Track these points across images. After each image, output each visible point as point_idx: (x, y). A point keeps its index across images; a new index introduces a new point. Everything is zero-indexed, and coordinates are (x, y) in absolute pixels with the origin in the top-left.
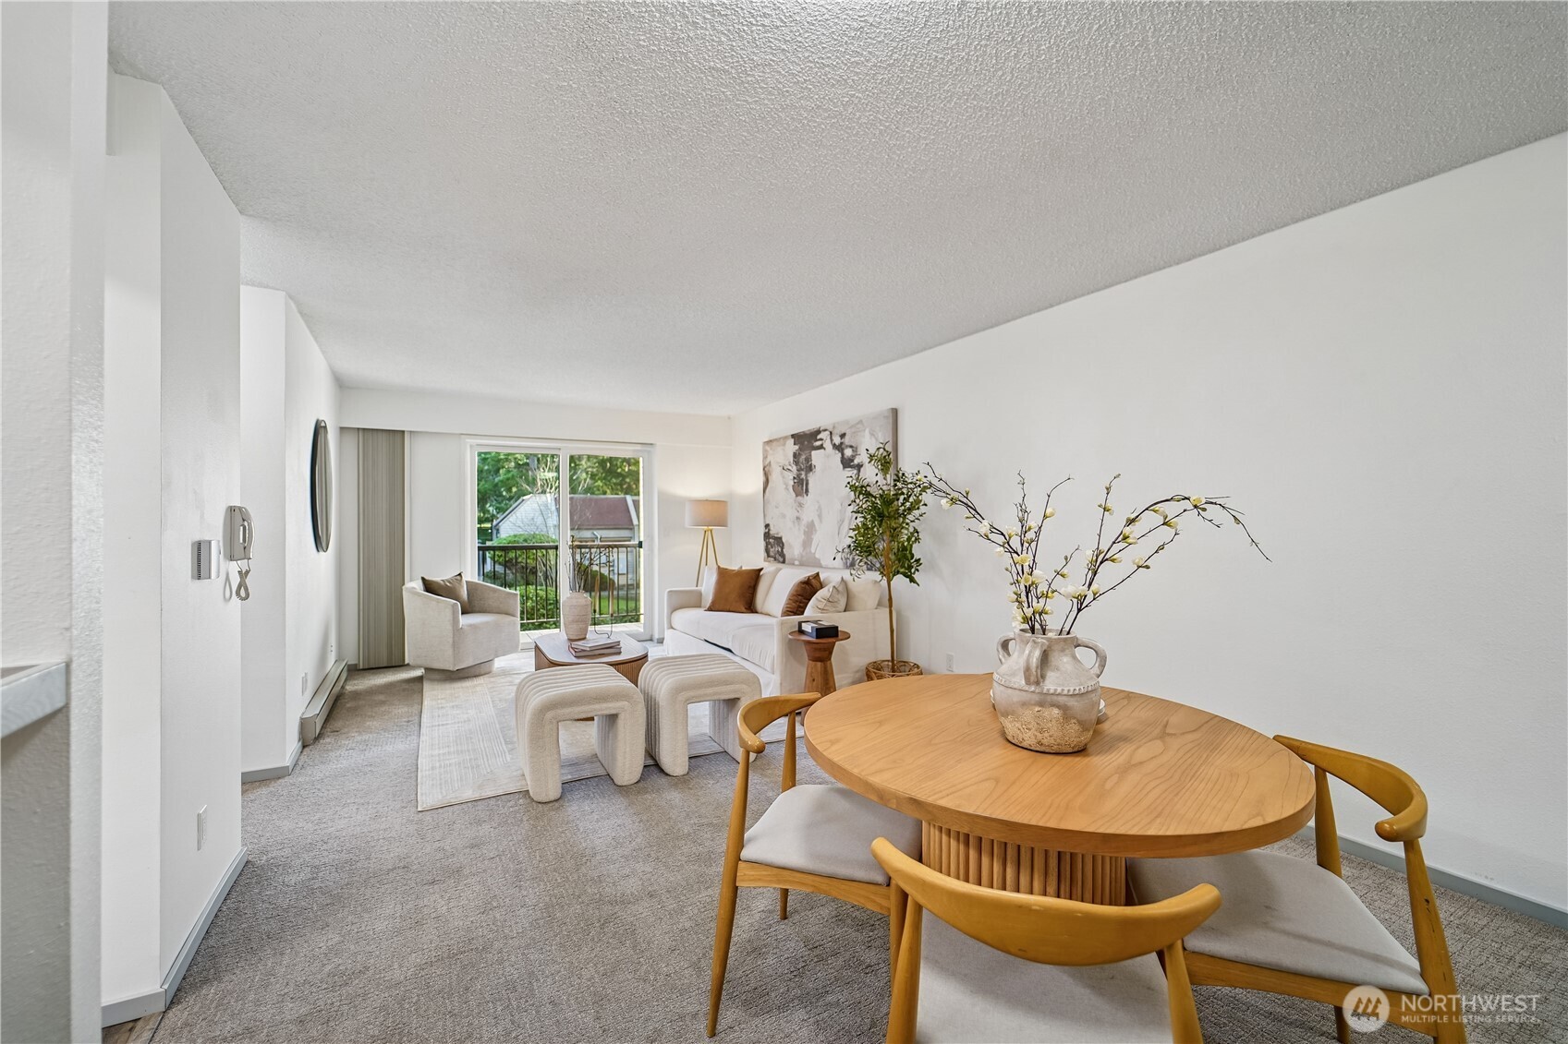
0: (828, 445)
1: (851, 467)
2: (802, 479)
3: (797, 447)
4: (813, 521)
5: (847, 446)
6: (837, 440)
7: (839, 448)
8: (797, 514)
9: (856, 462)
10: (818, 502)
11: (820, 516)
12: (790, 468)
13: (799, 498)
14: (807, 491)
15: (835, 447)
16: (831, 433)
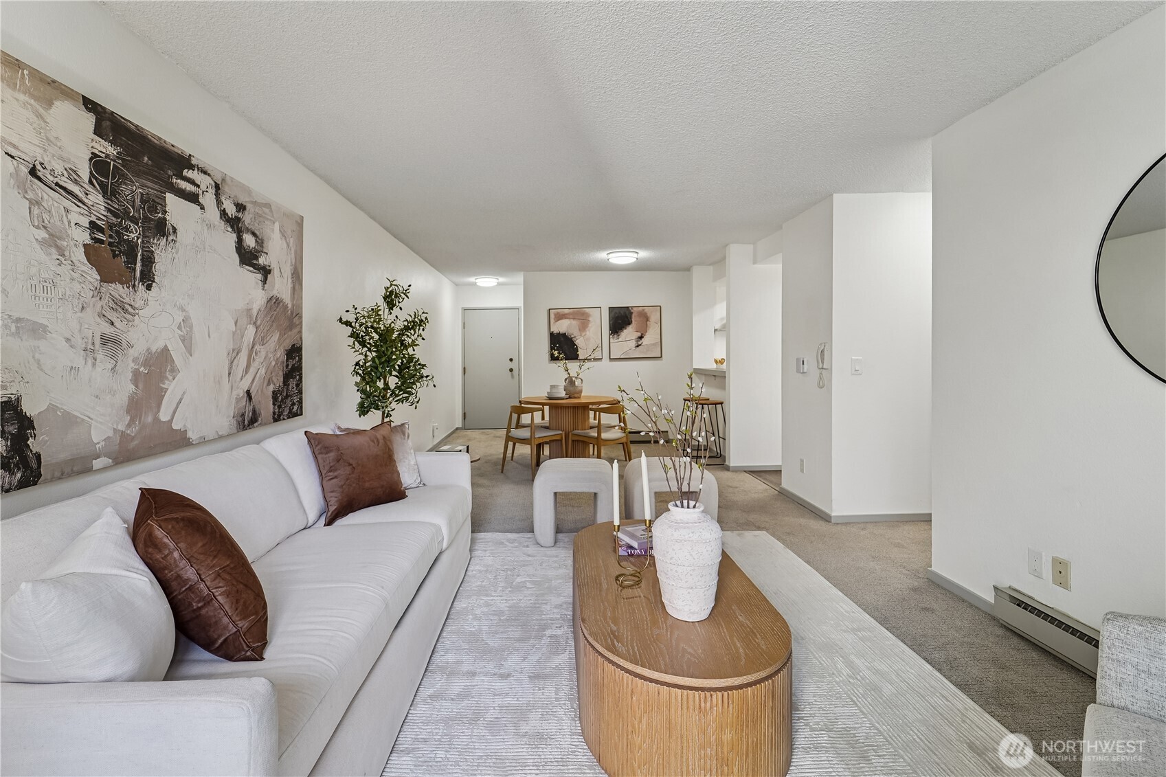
0: (208, 199)
1: (254, 266)
2: (132, 247)
3: (111, 150)
4: (166, 349)
5: (248, 230)
6: (231, 210)
7: (234, 223)
8: (109, 330)
9: (262, 261)
10: (183, 310)
11: (187, 342)
12: (75, 189)
13: (117, 290)
14: (148, 279)
15: (223, 213)
16: (217, 187)
